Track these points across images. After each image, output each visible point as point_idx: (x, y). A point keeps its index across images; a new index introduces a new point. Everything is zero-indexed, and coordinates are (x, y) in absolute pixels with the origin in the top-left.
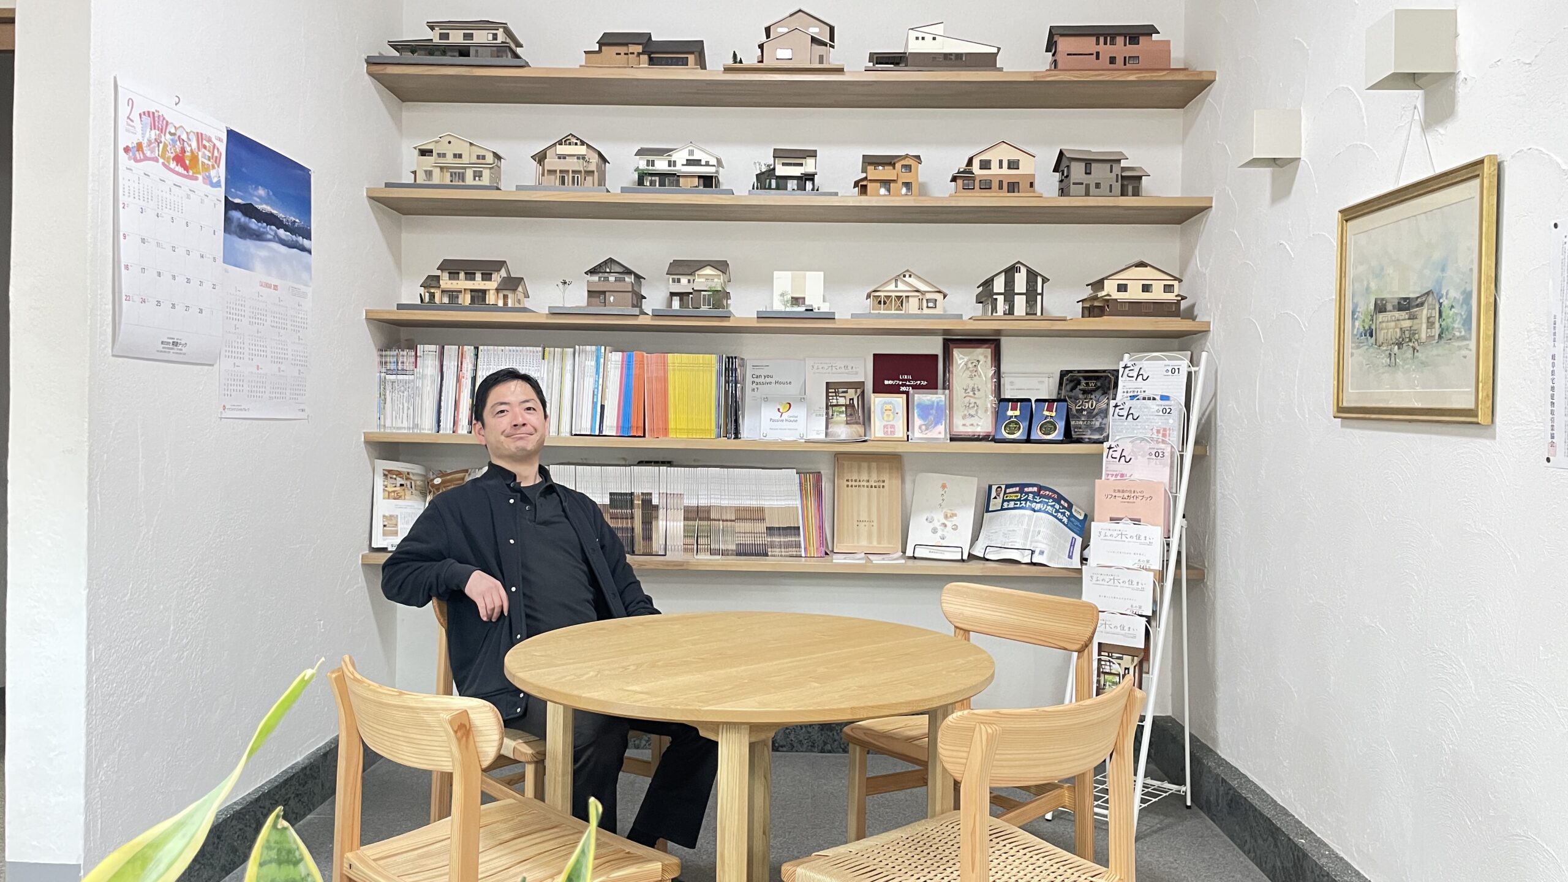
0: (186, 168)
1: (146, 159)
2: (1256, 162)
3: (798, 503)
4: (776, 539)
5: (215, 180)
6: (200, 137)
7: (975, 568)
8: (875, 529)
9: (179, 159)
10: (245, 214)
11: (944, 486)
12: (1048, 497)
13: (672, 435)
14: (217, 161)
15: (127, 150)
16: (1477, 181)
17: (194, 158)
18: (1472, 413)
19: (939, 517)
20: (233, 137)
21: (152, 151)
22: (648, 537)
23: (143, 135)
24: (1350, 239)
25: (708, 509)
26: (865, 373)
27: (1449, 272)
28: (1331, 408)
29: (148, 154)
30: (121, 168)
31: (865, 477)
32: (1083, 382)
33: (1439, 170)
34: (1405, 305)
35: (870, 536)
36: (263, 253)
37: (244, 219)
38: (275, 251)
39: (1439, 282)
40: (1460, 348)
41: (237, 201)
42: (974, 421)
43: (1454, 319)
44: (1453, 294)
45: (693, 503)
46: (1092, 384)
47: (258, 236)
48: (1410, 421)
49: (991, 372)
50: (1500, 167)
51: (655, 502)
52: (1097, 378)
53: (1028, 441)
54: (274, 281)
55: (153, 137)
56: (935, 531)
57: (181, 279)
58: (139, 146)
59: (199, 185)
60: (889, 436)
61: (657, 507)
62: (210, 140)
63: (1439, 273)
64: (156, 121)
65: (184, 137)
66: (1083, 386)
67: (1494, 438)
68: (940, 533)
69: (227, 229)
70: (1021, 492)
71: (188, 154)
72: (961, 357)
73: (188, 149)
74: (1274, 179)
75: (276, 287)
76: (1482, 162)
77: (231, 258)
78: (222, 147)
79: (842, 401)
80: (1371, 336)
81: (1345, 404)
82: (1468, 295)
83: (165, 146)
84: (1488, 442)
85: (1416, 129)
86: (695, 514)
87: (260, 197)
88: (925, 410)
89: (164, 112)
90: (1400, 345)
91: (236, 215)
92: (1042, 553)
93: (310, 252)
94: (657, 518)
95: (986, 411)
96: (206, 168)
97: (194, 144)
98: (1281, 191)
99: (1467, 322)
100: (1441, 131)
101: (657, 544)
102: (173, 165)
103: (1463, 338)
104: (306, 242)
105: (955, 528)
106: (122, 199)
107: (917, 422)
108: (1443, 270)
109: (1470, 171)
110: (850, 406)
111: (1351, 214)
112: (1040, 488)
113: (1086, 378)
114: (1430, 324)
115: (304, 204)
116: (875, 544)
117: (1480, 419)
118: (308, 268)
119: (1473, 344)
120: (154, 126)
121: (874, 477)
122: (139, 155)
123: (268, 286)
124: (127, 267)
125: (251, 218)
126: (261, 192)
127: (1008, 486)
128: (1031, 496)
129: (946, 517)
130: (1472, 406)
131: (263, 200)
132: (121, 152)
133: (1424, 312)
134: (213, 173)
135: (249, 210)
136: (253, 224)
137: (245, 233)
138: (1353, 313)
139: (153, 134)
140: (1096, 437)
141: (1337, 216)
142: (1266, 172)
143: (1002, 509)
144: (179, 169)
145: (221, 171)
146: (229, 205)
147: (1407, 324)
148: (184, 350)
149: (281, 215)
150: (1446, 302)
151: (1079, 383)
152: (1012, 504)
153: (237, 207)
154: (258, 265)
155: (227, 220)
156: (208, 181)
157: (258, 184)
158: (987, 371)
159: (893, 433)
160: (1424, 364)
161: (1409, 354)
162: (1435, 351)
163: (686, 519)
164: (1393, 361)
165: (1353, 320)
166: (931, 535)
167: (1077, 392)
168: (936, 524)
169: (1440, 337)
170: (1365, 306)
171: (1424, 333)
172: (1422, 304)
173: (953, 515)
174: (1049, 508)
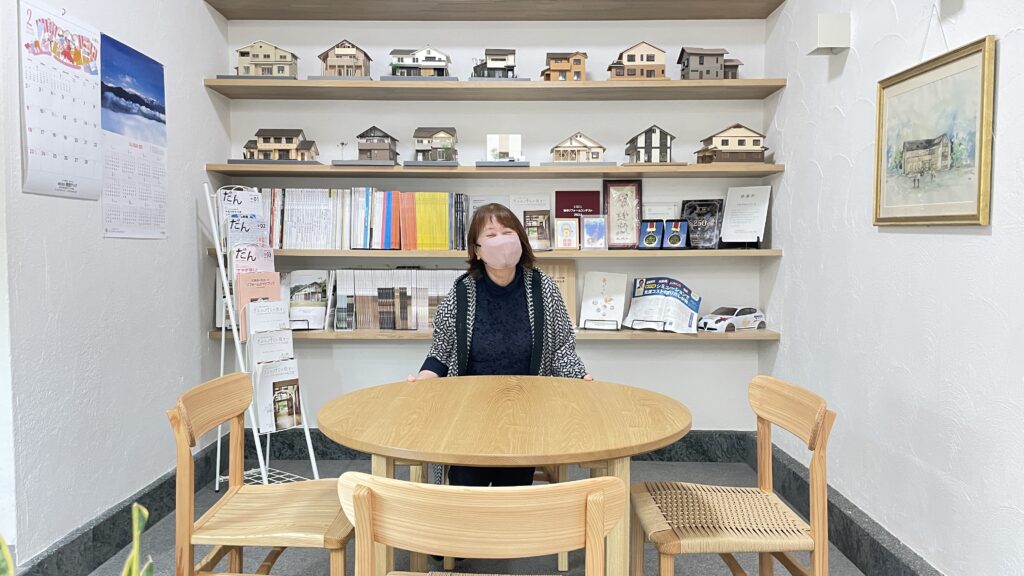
0: (72, 60)
1: (42, 52)
2: (819, 51)
5: (93, 70)
6: (81, 39)
7: (624, 335)
9: (66, 54)
10: (116, 95)
11: (604, 280)
12: (675, 286)
13: (419, 248)
14: (94, 56)
15: (27, 46)
16: (981, 54)
17: (78, 53)
18: (975, 217)
19: (601, 301)
20: (105, 39)
21: (46, 47)
22: (404, 318)
23: (39, 36)
24: (886, 101)
26: (550, 204)
27: (959, 120)
28: (871, 219)
29: (43, 49)
30: (24, 58)
32: (698, 208)
33: (952, 48)
34: (929, 144)
36: (132, 123)
37: (116, 98)
38: (138, 121)
39: (951, 128)
40: (966, 173)
41: (110, 85)
42: (625, 235)
43: (962, 149)
44: (961, 135)
45: (433, 293)
46: (704, 209)
47: (127, 111)
48: (928, 226)
49: (636, 202)
50: (996, 43)
51: (409, 293)
52: (708, 205)
53: (661, 248)
54: (139, 142)
55: (47, 37)
56: (598, 310)
57: (71, 139)
58: (37, 44)
59: (81, 72)
60: (567, 247)
61: (410, 297)
62: (88, 41)
63: (951, 122)
64: (48, 26)
65: (69, 38)
66: (698, 211)
67: (990, 234)
68: (602, 312)
69: (103, 106)
70: (657, 283)
71: (73, 50)
72: (614, 192)
73: (73, 47)
74: (830, 64)
75: (141, 147)
76: (984, 40)
77: (107, 125)
78: (98, 46)
79: (535, 224)
80: (901, 168)
81: (882, 216)
82: (972, 135)
83: (56, 44)
84: (986, 237)
85: (935, 21)
87: (127, 83)
88: (592, 229)
89: (54, 19)
90: (922, 173)
91: (110, 95)
92: (671, 324)
93: (164, 122)
94: (410, 304)
95: (633, 229)
96: (87, 61)
97: (77, 44)
98: (835, 72)
99: (972, 155)
100: (953, 21)
101: (411, 323)
102: (62, 58)
103: (969, 166)
104: (161, 116)
105: (612, 308)
106: (25, 81)
107: (586, 237)
108: (954, 118)
109: (976, 47)
110: (540, 227)
111: (886, 83)
112: (670, 280)
113: (700, 205)
114: (944, 157)
115: (159, 88)
117: (981, 221)
118: (164, 134)
119: (976, 170)
120: (47, 30)
121: (558, 275)
122: (37, 50)
123: (135, 146)
124: (31, 130)
125: (121, 97)
126: (128, 79)
127: (648, 280)
128: (663, 286)
129: (606, 301)
130: (975, 212)
131: (129, 86)
132: (24, 48)
133: (940, 150)
134: (92, 64)
135: (119, 92)
136: (123, 102)
137: (116, 108)
138: (888, 153)
139: (47, 35)
140: (707, 245)
141: (877, 86)
142: (825, 58)
143: (644, 295)
144: (66, 61)
145: (97, 64)
146: (104, 88)
147: (927, 158)
148: (75, 189)
149: (142, 96)
150: (956, 141)
151: (695, 209)
152: (650, 292)
153: (111, 89)
154: (127, 130)
155: (104, 98)
156: (88, 69)
157: (125, 74)
158: (633, 202)
159: (569, 245)
160: (939, 185)
161: (928, 179)
162: (948, 176)
163: (430, 305)
164: (916, 185)
165: (888, 158)
166: (596, 313)
167: (694, 214)
168: (600, 306)
169: (951, 166)
170: (897, 147)
171: (939, 164)
172: (938, 144)
173: (611, 300)
174: (676, 294)
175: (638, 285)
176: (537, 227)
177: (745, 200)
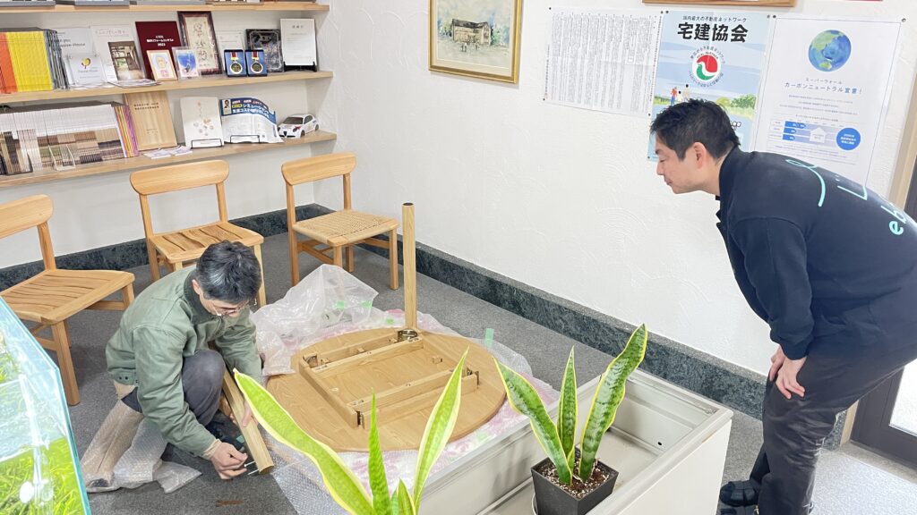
3: (115, 125)
4: (106, 150)
7: (228, 150)
8: (159, 134)
11: (199, 104)
12: (257, 105)
13: (20, 90)
18: (511, 78)
19: (201, 123)
22: (15, 161)
25: (55, 138)
28: (428, 66)
31: (145, 102)
32: (261, 37)
34: (473, 26)
35: (157, 139)
39: (491, 20)
40: (503, 50)
42: (206, 62)
43: (500, 36)
44: (499, 26)
45: (43, 134)
49: (208, 28)
51: (15, 137)
52: (269, 34)
53: (248, 75)
56: (201, 131)
61: (17, 141)
63: (491, 16)
66: (261, 39)
68: (204, 132)
70: (242, 103)
72: (190, 23)
80: (450, 35)
81: (435, 65)
84: (515, 90)
86: (46, 142)
88: (184, 60)
90: (468, 43)
92: (264, 136)
94: (19, 148)
95: (211, 56)
99: (507, 39)
101: (24, 165)
103: (505, 47)
105: (212, 128)
107: (181, 67)
108: (493, 14)
112: (253, 100)
113: (262, 34)
114: (486, 37)
116: (160, 141)
119: (510, 50)
121: (151, 101)
128: (249, 105)
129: (205, 122)
130: (510, 75)
133: (482, 31)
138: (439, 22)
143: (232, 114)
147: (473, 34)
150: (495, 30)
151: (258, 37)
152: (238, 111)
158: (206, 28)
160: (483, 54)
161: (473, 48)
162: (489, 49)
163: (40, 145)
164: (464, 50)
165: (439, 27)
166: (198, 133)
167: (258, 42)
168: (201, 127)
169: (492, 44)
170: (447, 21)
171: (482, 40)
172: (481, 27)
173: (209, 121)
174: (260, 111)
176: (126, 58)
177: (296, 30)
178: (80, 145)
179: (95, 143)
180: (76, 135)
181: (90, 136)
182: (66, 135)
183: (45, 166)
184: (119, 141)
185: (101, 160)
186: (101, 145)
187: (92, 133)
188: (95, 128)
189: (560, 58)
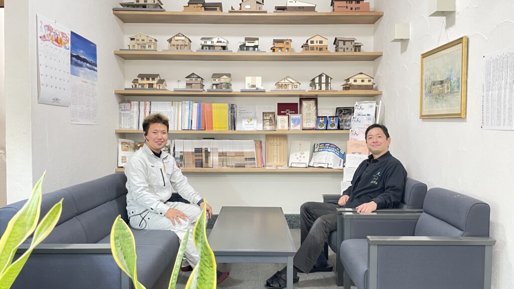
0: (59, 44)
1: (46, 40)
2: (396, 40)
3: (254, 150)
4: (248, 162)
5: (67, 47)
6: (62, 33)
7: (310, 170)
8: (279, 158)
9: (56, 40)
10: (77, 58)
11: (300, 144)
12: (333, 147)
13: (214, 129)
14: (68, 41)
15: (41, 37)
16: (461, 44)
17: (61, 40)
18: (460, 114)
19: (299, 154)
20: (72, 33)
21: (48, 38)
22: (207, 162)
23: (45, 32)
24: (424, 63)
25: (226, 153)
26: (275, 109)
27: (453, 72)
28: (419, 115)
29: (47, 39)
30: (39, 43)
31: (275, 142)
32: (343, 111)
33: (451, 41)
34: (442, 82)
35: (277, 161)
36: (83, 71)
37: (76, 60)
38: (85, 70)
39: (450, 76)
40: (456, 95)
41: (74, 54)
42: (310, 124)
43: (455, 85)
44: (454, 79)
45: (220, 151)
46: (346, 111)
47: (81, 66)
48: (442, 118)
49: (315, 108)
50: (468, 39)
51: (209, 151)
52: (348, 110)
53: (326, 129)
54: (86, 80)
55: (48, 33)
56: (298, 158)
57: (58, 79)
58: (44, 36)
59: (63, 49)
61: (209, 153)
62: (65, 35)
63: (450, 72)
64: (49, 28)
65: (58, 33)
66: (343, 112)
67: (466, 122)
68: (299, 159)
69: (71, 63)
70: (324, 146)
71: (59, 39)
72: (305, 103)
73: (59, 37)
74: (402, 45)
75: (87, 82)
76: (462, 38)
77: (73, 73)
78: (69, 37)
79: (268, 118)
80: (431, 93)
81: (423, 114)
82: (458, 79)
83: (52, 36)
84: (465, 123)
85: (444, 29)
86: (222, 154)
87: (81, 53)
88: (294, 120)
89: (52, 25)
90: (439, 95)
91: (74, 59)
92: (331, 164)
93: (97, 71)
94: (210, 156)
95: (313, 120)
96: (65, 44)
97: (61, 36)
98: (404, 49)
99: (458, 87)
100: (451, 29)
101: (210, 164)
102: (55, 42)
103: (457, 92)
104: (95, 68)
105: (304, 157)
106: (39, 53)
107: (292, 124)
109: (460, 41)
110: (270, 120)
111: (424, 56)
112: (330, 144)
114: (448, 89)
115: (94, 56)
116: (279, 162)
117: (462, 116)
118: (96, 76)
119: (460, 94)
120: (48, 30)
121: (278, 142)
122: (44, 39)
123: (84, 82)
124: (42, 75)
125: (78, 60)
126: (81, 51)
127: (320, 144)
128: (327, 147)
129: (301, 154)
130: (459, 112)
131: (82, 54)
132: (39, 38)
133: (446, 85)
134: (67, 45)
135: (78, 57)
136: (79, 62)
137: (77, 64)
138: (425, 86)
139: (48, 32)
140: (347, 128)
141: (420, 56)
142: (399, 43)
143: (319, 151)
144: (57, 44)
145: (69, 45)
146: (72, 56)
147: (441, 88)
148: (60, 101)
149: (87, 59)
150: (452, 82)
151: (342, 111)
152: (321, 150)
153: (74, 56)
154: (81, 75)
155: (71, 60)
156: (65, 47)
157: (80, 49)
158: (313, 108)
159: (284, 128)
160: (446, 101)
161: (441, 98)
162: (449, 97)
163: (219, 156)
164: (437, 100)
165: (425, 88)
166: (296, 159)
167: (341, 114)
168: (298, 156)
169: (451, 92)
170: (429, 84)
171: (446, 91)
172: (445, 82)
173: (303, 153)
174: (333, 151)
175: (316, 147)
176: (269, 120)
178: (236, 158)
179: (243, 158)
180: (236, 153)
181: (241, 154)
182: (230, 153)
183: (219, 166)
184: (255, 158)
185: (245, 167)
186: (246, 159)
187: (243, 153)
188: (245, 151)
189: (490, 92)
